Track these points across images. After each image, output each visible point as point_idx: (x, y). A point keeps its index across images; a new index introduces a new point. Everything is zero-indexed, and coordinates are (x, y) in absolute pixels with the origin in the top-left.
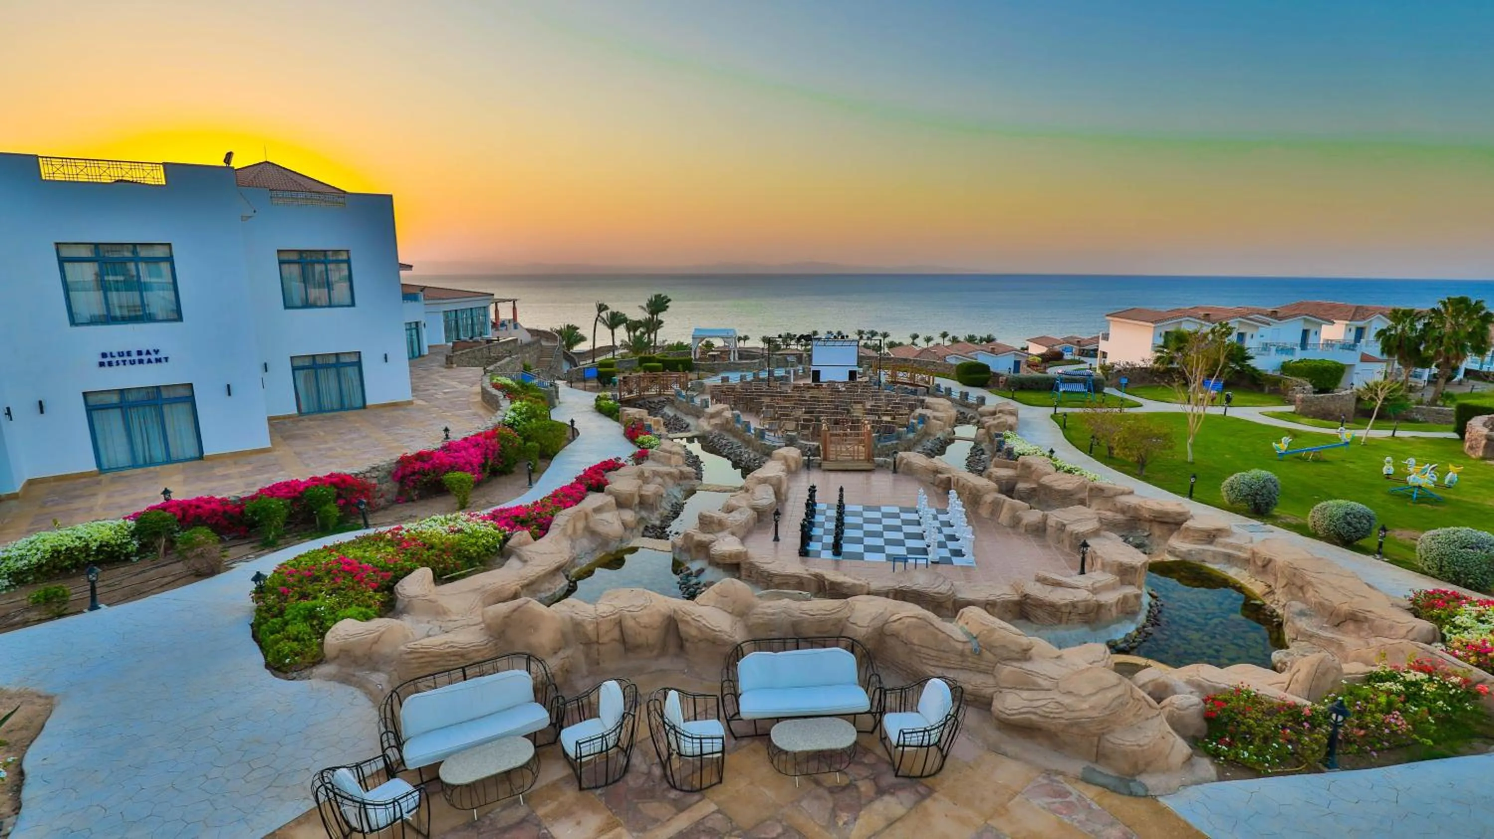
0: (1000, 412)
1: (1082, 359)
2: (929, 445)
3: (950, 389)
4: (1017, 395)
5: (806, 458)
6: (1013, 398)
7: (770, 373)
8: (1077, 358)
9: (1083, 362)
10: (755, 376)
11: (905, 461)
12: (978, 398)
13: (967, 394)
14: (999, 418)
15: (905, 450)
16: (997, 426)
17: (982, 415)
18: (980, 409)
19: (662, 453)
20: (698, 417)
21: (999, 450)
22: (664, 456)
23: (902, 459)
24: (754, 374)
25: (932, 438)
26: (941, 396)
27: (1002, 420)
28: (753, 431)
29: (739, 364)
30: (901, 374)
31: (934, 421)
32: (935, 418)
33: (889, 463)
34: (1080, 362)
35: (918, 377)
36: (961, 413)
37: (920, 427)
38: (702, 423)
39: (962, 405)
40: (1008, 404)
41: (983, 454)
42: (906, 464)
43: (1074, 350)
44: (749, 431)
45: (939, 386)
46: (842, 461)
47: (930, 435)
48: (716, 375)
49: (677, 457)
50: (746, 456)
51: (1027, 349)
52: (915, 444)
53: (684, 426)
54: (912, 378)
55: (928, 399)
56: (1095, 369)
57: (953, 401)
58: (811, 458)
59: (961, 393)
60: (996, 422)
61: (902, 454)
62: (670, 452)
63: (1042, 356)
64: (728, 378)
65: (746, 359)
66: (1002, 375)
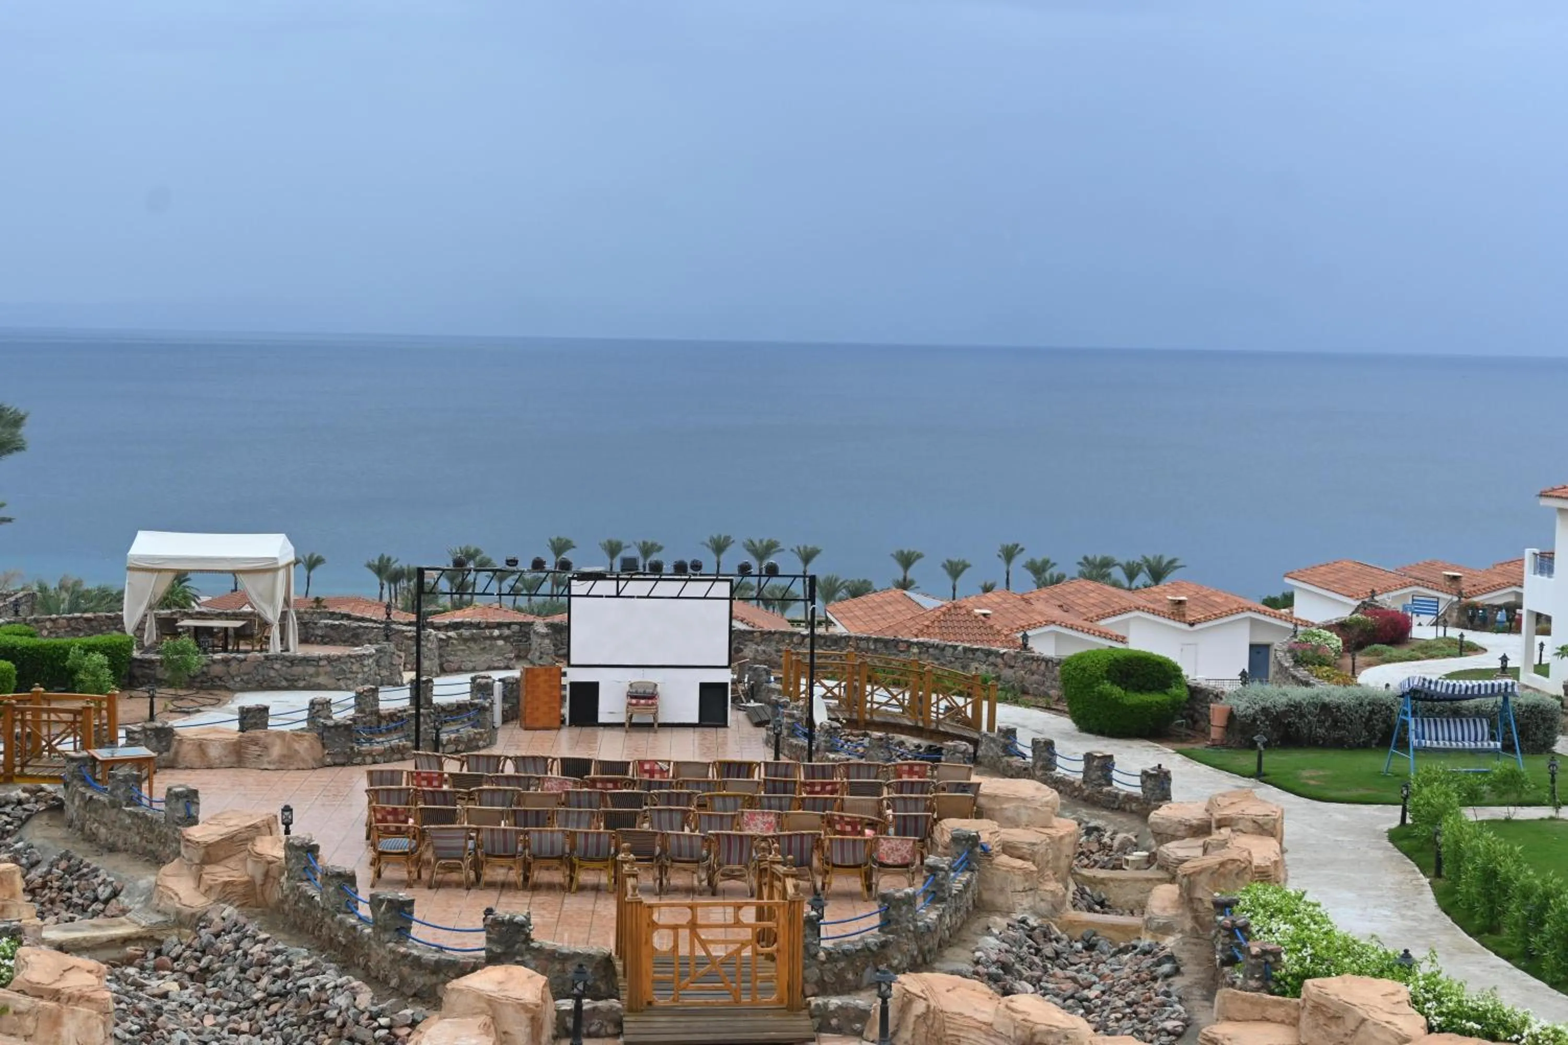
0: (1221, 824)
1: (1471, 636)
2: (990, 946)
3: (1049, 744)
4: (1274, 760)
5: (568, 1004)
6: (1260, 775)
7: (420, 690)
8: (1454, 633)
9: (1474, 649)
10: (365, 701)
11: (919, 1008)
12: (1146, 775)
13: (1107, 763)
14: (1223, 844)
15: (915, 967)
16: (1220, 873)
17: (1163, 836)
18: (1154, 816)
19: (24, 1002)
20: (157, 861)
21: (1231, 961)
22: (37, 1014)
23: (908, 1000)
24: (359, 696)
25: (999, 922)
26: (1024, 773)
27: (1231, 853)
28: (364, 910)
29: (306, 660)
30: (881, 696)
31: (1004, 859)
32: (1009, 849)
33: (863, 1015)
34: (1465, 649)
35: (940, 705)
36: (1089, 831)
37: (959, 880)
38: (172, 883)
39: (1091, 802)
40: (1247, 795)
41: (1177, 971)
42: (924, 1017)
43: (1442, 607)
44: (351, 909)
45: (1010, 733)
46: (687, 1012)
47: (992, 909)
48: (218, 703)
49: (83, 1010)
50: (342, 1000)
51: (1288, 601)
52: (943, 944)
53: (103, 892)
54: (919, 706)
55: (989, 785)
56: (1515, 672)
57: (1059, 784)
58: (587, 1004)
59: (1089, 758)
60: (1213, 859)
61: (909, 982)
62: (56, 995)
63: (1341, 627)
64: (264, 710)
65: (325, 640)
66: (1218, 696)
